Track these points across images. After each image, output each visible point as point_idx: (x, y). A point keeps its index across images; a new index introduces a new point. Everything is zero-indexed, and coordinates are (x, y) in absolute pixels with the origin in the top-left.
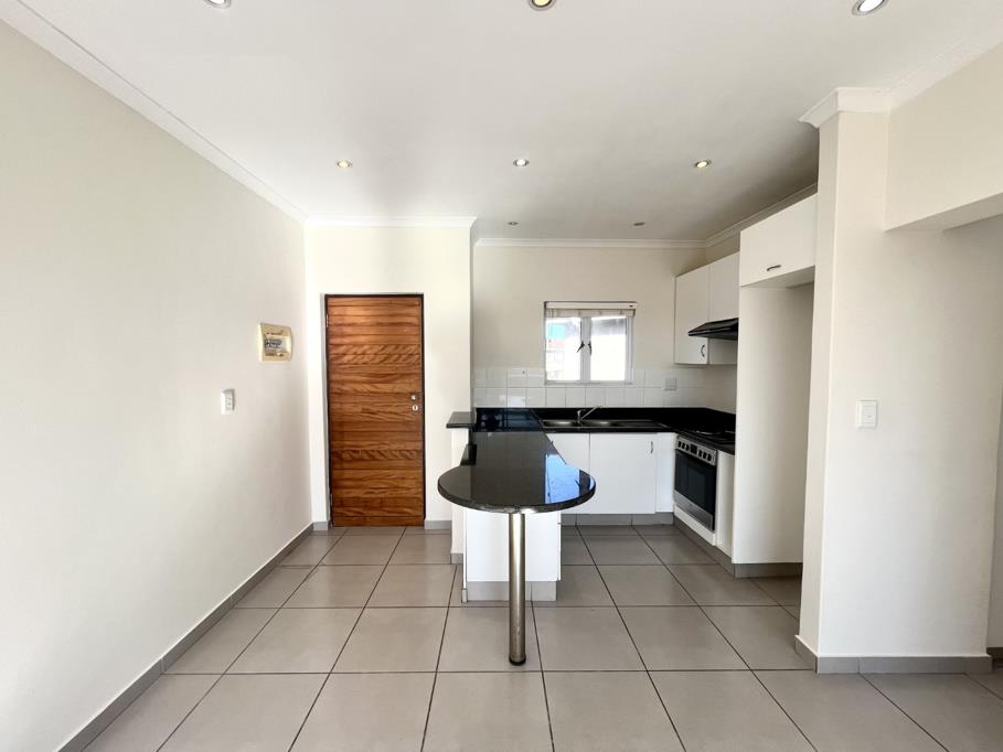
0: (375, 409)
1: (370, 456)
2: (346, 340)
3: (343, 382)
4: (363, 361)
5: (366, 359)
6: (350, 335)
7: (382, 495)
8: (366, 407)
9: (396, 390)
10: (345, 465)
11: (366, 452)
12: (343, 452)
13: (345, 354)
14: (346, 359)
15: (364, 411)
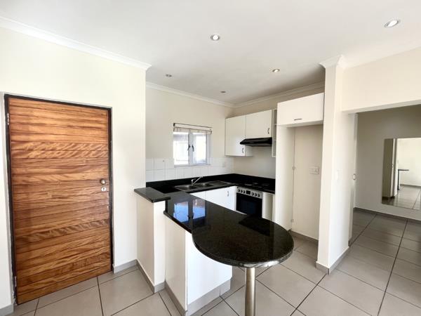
0: (66, 195)
1: (60, 232)
2: (32, 138)
3: (30, 175)
4: (53, 156)
5: (55, 154)
6: (37, 134)
7: (73, 261)
8: (56, 193)
9: (86, 178)
10: (32, 247)
11: (57, 230)
12: (30, 235)
13: (31, 150)
14: (33, 154)
15: (54, 197)
